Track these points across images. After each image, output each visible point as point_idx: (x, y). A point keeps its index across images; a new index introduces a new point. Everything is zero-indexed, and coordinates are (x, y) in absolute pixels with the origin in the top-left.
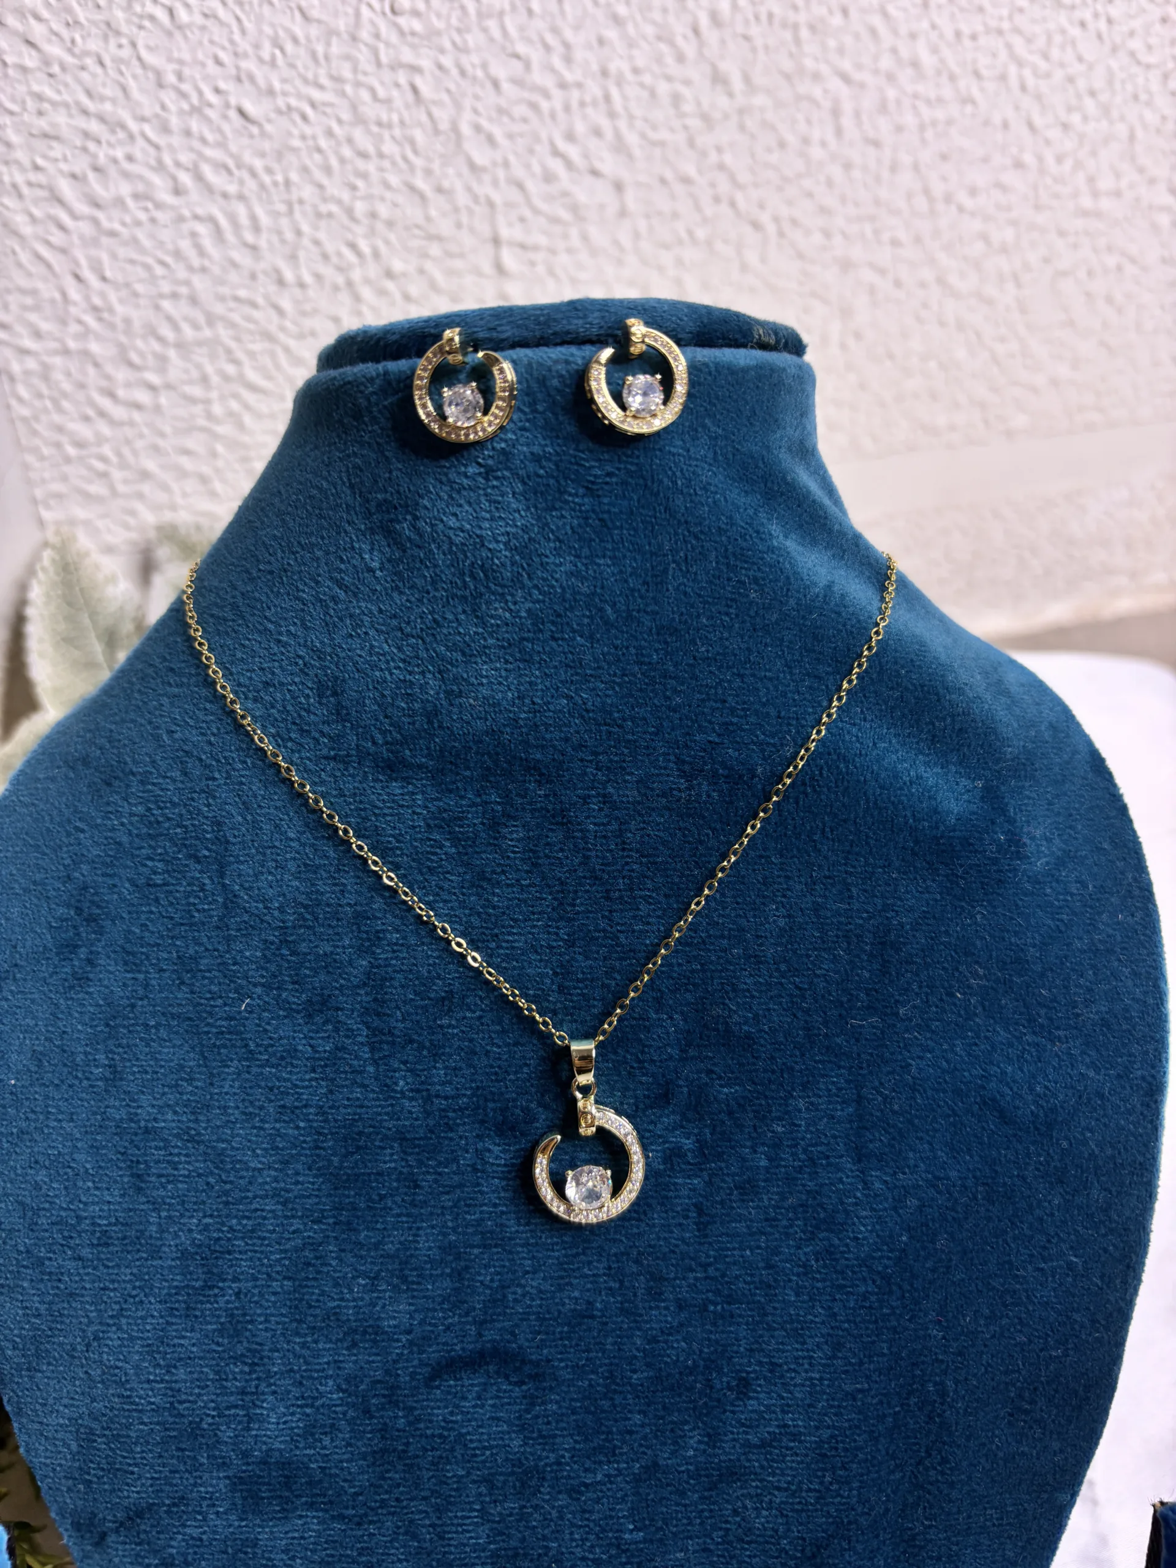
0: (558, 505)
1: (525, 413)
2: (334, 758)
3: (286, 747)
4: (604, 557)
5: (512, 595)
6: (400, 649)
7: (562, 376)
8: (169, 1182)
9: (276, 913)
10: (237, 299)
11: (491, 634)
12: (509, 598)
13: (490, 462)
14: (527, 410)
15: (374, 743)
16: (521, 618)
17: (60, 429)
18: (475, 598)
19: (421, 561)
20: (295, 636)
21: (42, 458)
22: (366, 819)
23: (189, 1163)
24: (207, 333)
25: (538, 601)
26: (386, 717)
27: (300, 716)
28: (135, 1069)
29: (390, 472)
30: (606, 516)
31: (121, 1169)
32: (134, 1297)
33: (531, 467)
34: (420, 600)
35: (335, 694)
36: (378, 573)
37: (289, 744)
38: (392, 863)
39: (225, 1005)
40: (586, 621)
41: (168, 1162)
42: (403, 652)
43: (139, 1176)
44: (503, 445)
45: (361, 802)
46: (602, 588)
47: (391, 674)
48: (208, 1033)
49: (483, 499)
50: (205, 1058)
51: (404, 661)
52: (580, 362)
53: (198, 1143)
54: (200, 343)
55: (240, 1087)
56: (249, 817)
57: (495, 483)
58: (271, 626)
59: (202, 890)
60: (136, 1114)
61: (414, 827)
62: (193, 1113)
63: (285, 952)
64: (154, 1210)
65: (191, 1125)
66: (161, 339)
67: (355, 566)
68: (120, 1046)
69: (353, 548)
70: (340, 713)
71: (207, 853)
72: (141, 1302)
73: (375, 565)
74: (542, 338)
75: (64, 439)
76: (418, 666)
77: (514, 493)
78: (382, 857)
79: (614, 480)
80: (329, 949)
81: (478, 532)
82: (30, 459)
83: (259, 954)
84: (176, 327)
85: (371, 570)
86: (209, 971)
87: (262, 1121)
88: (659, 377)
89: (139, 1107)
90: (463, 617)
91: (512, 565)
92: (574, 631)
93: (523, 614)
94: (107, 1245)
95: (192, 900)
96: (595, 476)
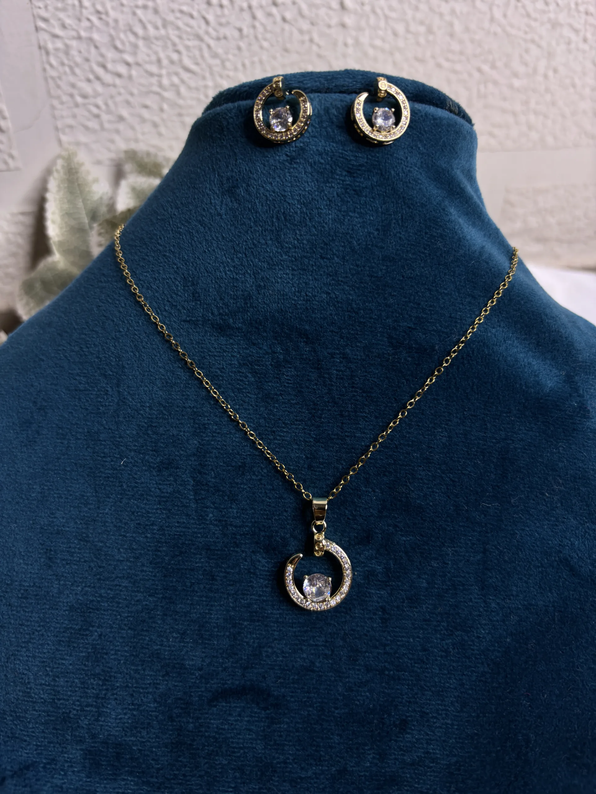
0: (330, 180)
1: (316, 128)
2: (189, 321)
3: (162, 314)
4: (355, 212)
5: (300, 230)
6: (232, 259)
7: (338, 108)
8: (67, 564)
9: (147, 409)
10: (181, 12)
11: (286, 253)
12: (298, 232)
13: (294, 154)
14: (317, 126)
15: (212, 314)
16: (303, 244)
17: (73, 86)
18: (278, 231)
19: (249, 210)
20: (173, 253)
21: (62, 103)
22: (204, 357)
23: (80, 553)
24: (163, 32)
25: (314, 235)
26: (221, 299)
27: (172, 297)
28: (55, 495)
29: (236, 161)
30: (357, 188)
31: (40, 553)
32: (38, 631)
33: (317, 158)
34: (247, 232)
35: (193, 284)
36: (224, 216)
37: (164, 313)
38: (216, 384)
39: (112, 461)
40: (341, 248)
41: (68, 551)
42: (234, 262)
43: (50, 559)
44: (302, 145)
45: (202, 348)
46: (353, 230)
47: (226, 274)
48: (100, 477)
49: (288, 174)
50: (96, 492)
51: (234, 267)
52: (349, 101)
53: (87, 541)
54: (157, 38)
55: (115, 511)
56: (137, 354)
57: (295, 166)
58: (160, 248)
59: (106, 394)
60: (53, 522)
61: (231, 364)
62: (86, 524)
63: (150, 432)
64: (56, 580)
65: (84, 530)
66: (135, 34)
67: (211, 213)
68: (48, 481)
69: (211, 203)
70: (195, 296)
71: (111, 373)
72: (43, 635)
73: (223, 212)
74: (328, 88)
75: (75, 92)
76: (242, 270)
77: (305, 172)
78: (211, 381)
79: (363, 168)
80: (175, 433)
81: (283, 193)
82: (56, 103)
83: (134, 432)
84: (144, 27)
85: (219, 215)
86: (105, 441)
87: (125, 531)
88: (393, 110)
89: (55, 517)
90: (270, 242)
91: (301, 213)
92: (334, 254)
93: (305, 242)
94: (26, 598)
95: (99, 400)
96: (353, 165)
